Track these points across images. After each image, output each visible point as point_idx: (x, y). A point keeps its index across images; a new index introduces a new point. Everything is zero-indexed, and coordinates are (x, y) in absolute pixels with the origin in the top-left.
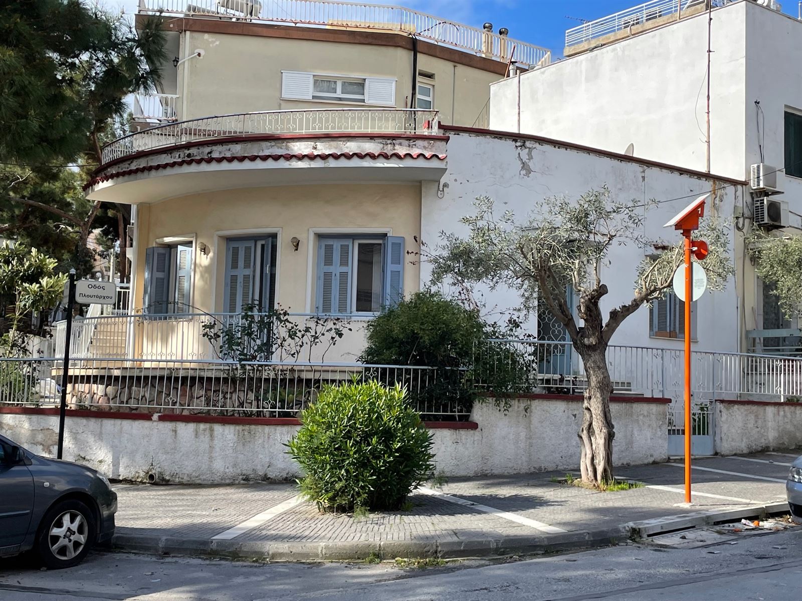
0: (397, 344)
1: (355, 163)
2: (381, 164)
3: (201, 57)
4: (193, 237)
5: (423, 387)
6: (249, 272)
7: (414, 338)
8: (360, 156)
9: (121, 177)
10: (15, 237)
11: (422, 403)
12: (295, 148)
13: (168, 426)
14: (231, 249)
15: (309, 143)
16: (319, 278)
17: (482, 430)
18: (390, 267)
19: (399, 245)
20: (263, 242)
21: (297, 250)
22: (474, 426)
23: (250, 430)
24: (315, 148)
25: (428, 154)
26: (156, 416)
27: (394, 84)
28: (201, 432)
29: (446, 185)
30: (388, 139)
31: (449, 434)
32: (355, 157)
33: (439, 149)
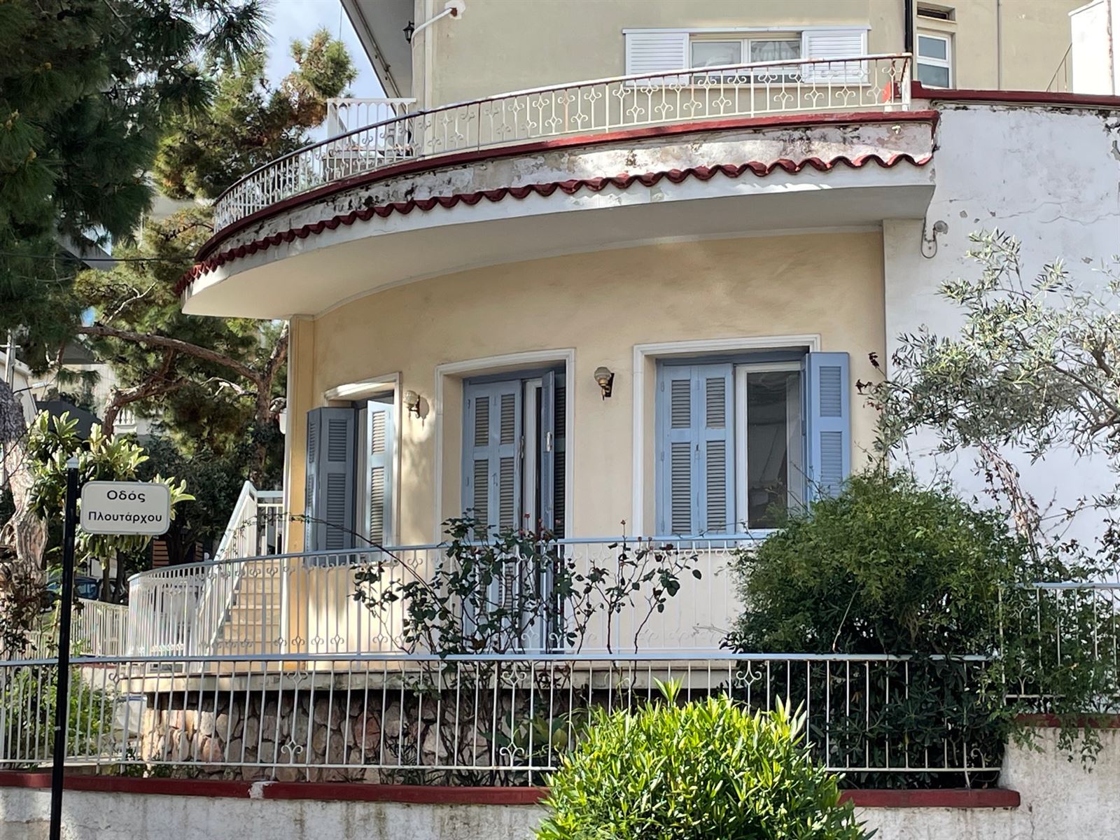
0: (809, 603)
1: (720, 187)
2: (779, 185)
3: (459, 17)
4: (395, 381)
5: (876, 707)
6: (512, 451)
7: (846, 587)
8: (732, 172)
9: (238, 260)
10: (153, 412)
11: (878, 743)
12: (589, 167)
13: (285, 809)
14: (473, 402)
15: (619, 152)
16: (661, 457)
17: (1030, 809)
18: (819, 424)
19: (837, 371)
20: (539, 383)
21: (608, 395)
22: (1011, 800)
23: (467, 817)
24: (632, 163)
25: (887, 156)
26: (257, 789)
27: (864, 36)
28: (357, 822)
29: (940, 227)
30: (796, 129)
31: (947, 820)
32: (719, 175)
33: (916, 142)
